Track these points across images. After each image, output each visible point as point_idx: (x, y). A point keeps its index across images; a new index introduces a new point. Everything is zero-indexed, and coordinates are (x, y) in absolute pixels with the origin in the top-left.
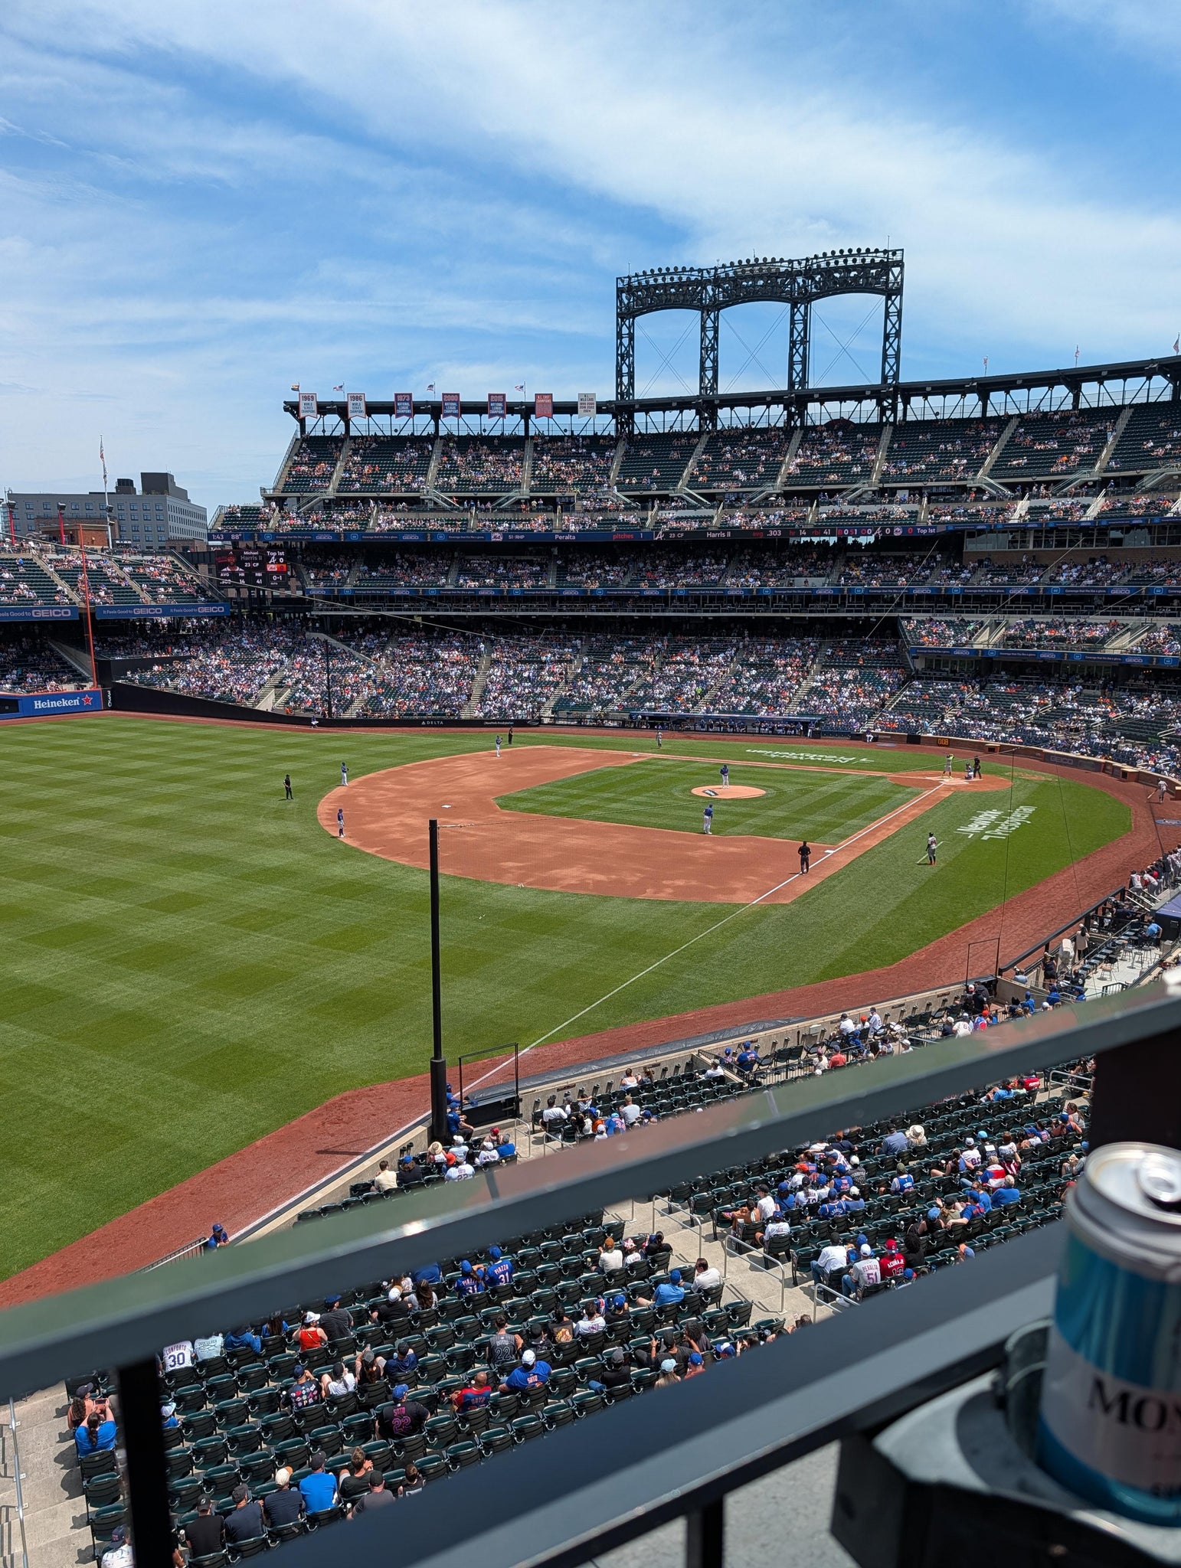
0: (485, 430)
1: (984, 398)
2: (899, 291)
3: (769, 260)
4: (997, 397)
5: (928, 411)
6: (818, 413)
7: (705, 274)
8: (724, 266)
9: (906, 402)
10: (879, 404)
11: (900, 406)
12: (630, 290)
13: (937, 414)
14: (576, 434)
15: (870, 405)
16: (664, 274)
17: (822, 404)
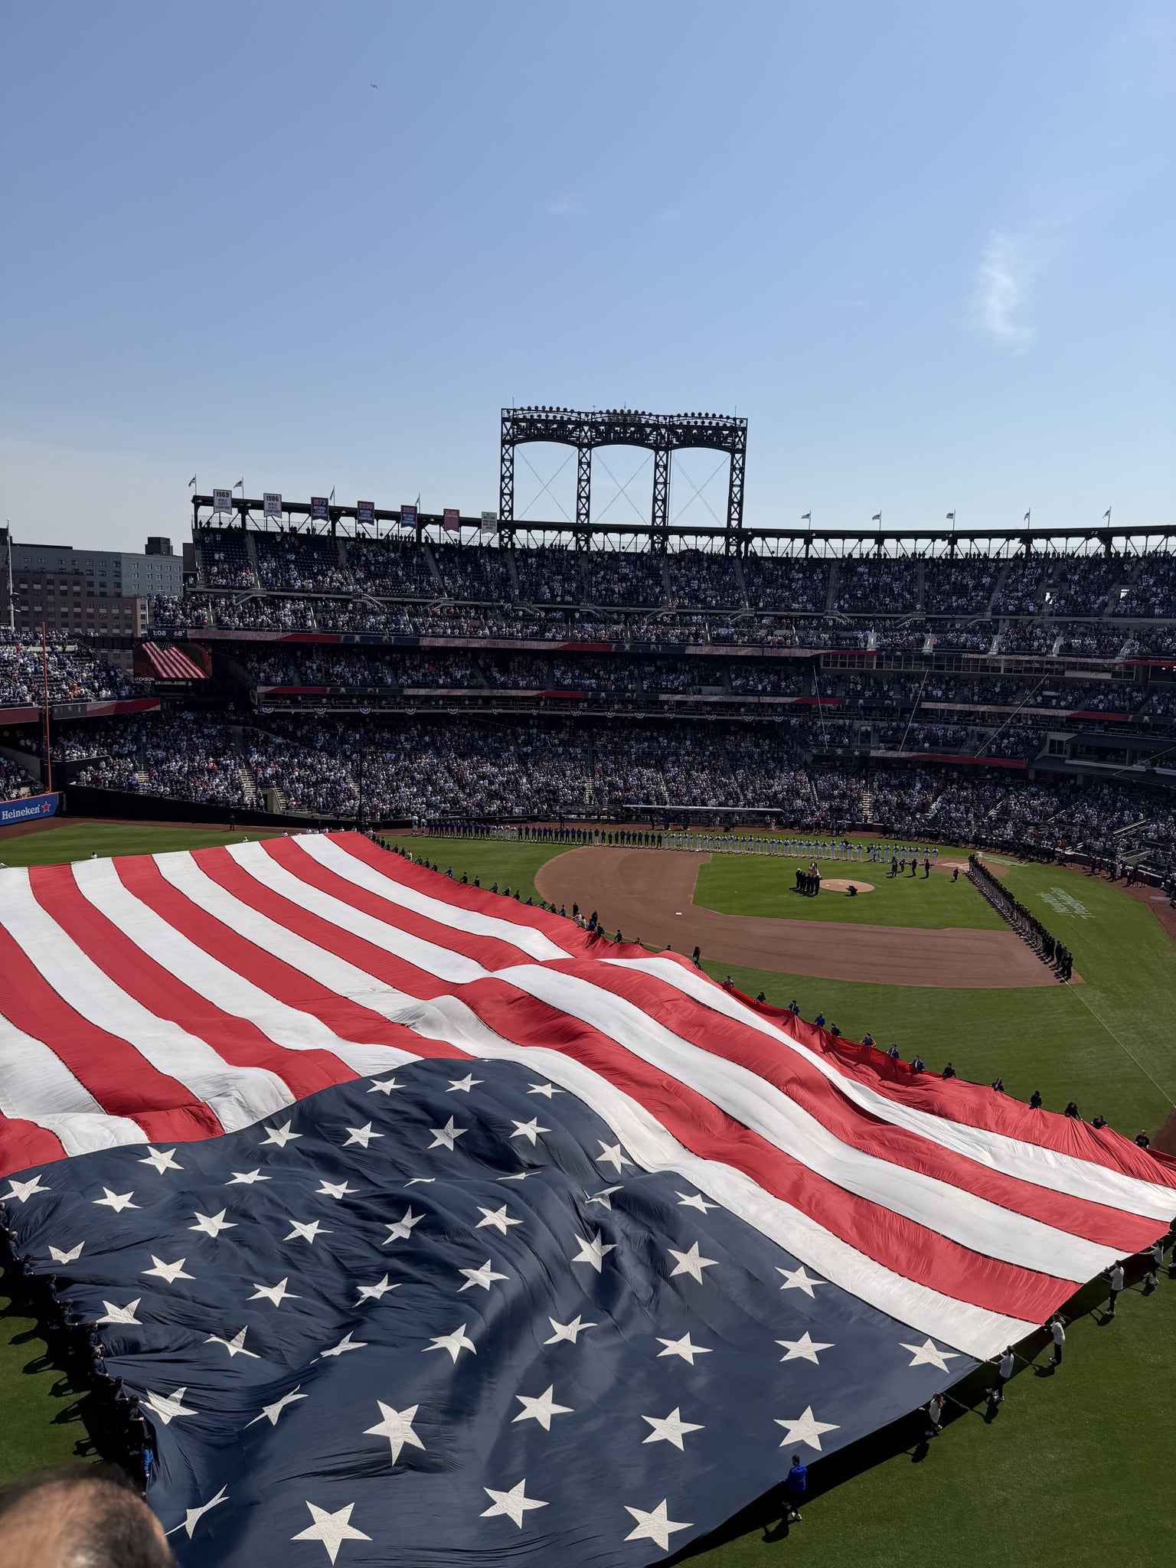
0: (381, 535)
1: (808, 542)
2: (743, 452)
3: (633, 412)
4: (818, 543)
5: (766, 549)
6: (675, 544)
7: (583, 416)
8: (601, 413)
9: (749, 540)
10: (727, 540)
11: (743, 545)
12: (515, 421)
13: (773, 552)
14: (464, 543)
15: (719, 541)
16: (547, 412)
17: (681, 537)
